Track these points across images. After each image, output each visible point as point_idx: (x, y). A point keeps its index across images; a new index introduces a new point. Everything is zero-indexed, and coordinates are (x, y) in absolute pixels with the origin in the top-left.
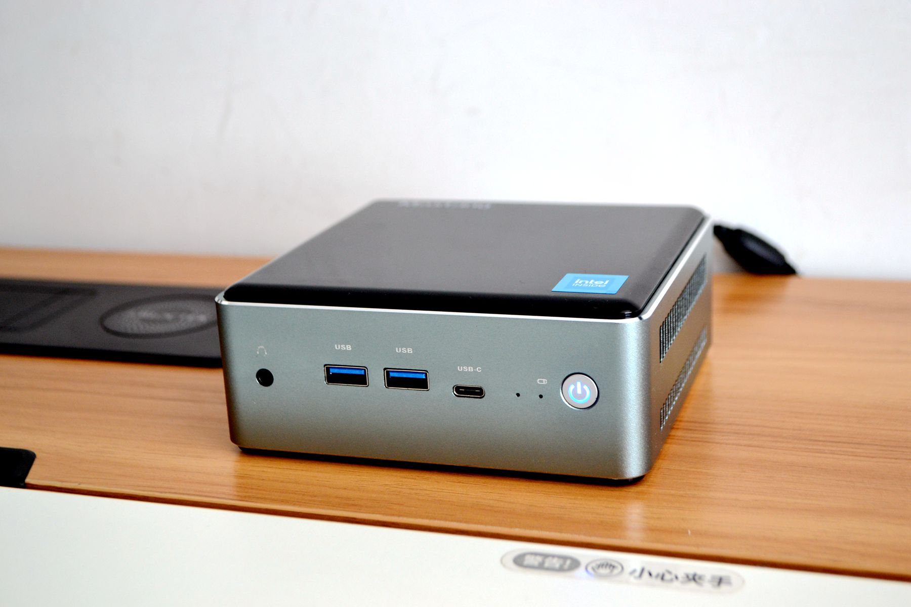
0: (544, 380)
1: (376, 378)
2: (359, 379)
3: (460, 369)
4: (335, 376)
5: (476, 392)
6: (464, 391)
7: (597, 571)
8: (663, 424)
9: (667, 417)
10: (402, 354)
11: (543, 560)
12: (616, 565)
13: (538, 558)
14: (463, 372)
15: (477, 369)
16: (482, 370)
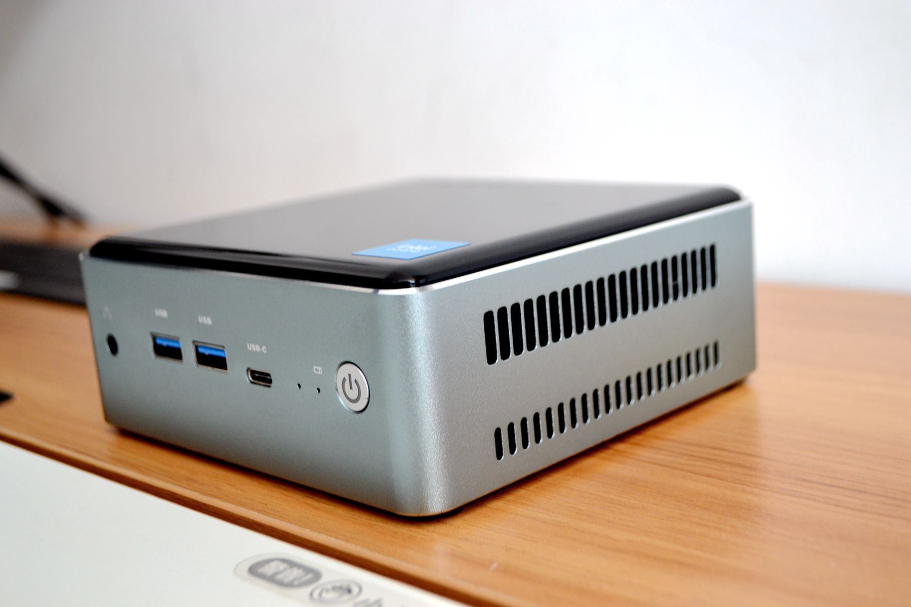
0: (319, 368)
3: (251, 347)
5: (267, 379)
6: (258, 376)
7: (324, 595)
8: (509, 451)
9: (529, 444)
10: (203, 324)
11: (285, 569)
12: (355, 590)
13: (282, 566)
14: (252, 351)
15: (263, 350)
16: (267, 349)
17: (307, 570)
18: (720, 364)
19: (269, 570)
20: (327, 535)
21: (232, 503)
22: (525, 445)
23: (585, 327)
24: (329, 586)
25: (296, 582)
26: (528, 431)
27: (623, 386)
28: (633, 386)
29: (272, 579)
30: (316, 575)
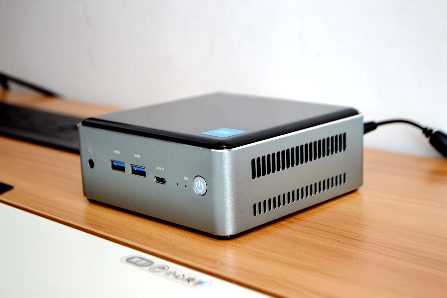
0: (187, 178)
1: (128, 169)
2: (122, 169)
3: (157, 168)
4: (114, 166)
5: (163, 181)
6: (159, 180)
7: (155, 269)
8: (258, 213)
9: (266, 211)
10: (136, 158)
11: (140, 261)
12: (166, 268)
13: (139, 259)
14: (158, 170)
15: (163, 169)
16: (164, 169)
17: (148, 261)
18: (346, 183)
19: (134, 260)
20: (156, 249)
21: (118, 236)
22: (265, 211)
23: (290, 166)
24: (157, 267)
25: (144, 265)
26: (266, 206)
27: (304, 190)
28: (309, 190)
29: (135, 264)
30: (152, 263)
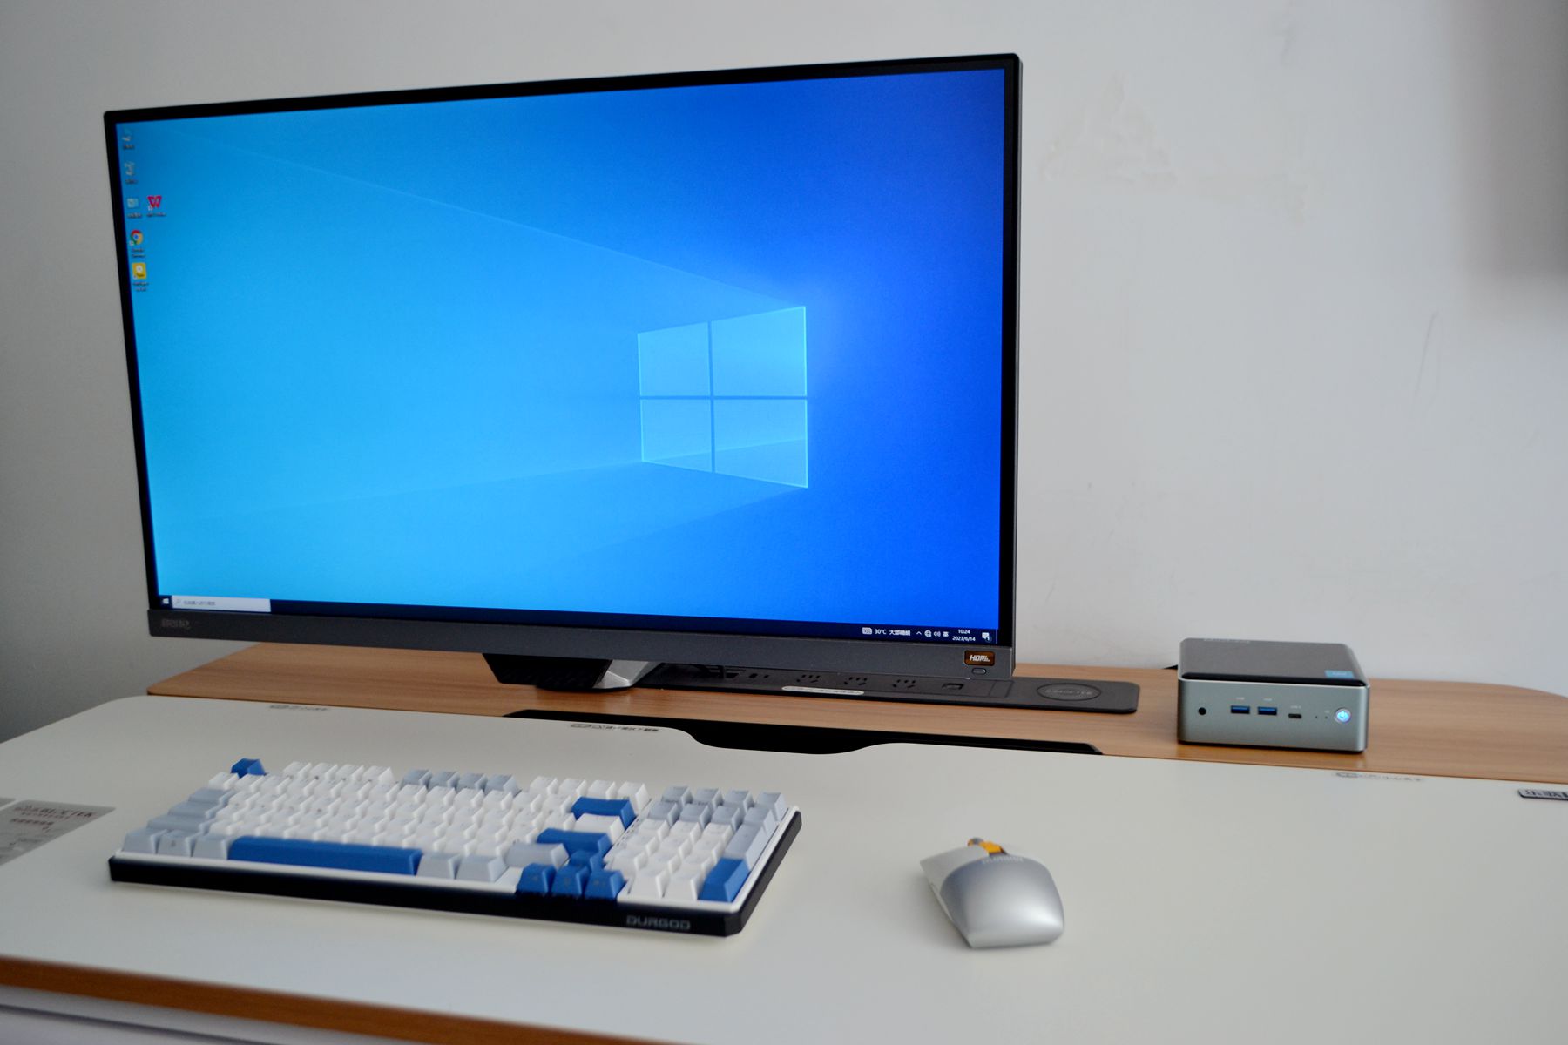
0: (1328, 711)
1: (1254, 711)
2: (1246, 711)
3: (1291, 707)
4: (1234, 711)
5: (1299, 716)
6: (1292, 716)
